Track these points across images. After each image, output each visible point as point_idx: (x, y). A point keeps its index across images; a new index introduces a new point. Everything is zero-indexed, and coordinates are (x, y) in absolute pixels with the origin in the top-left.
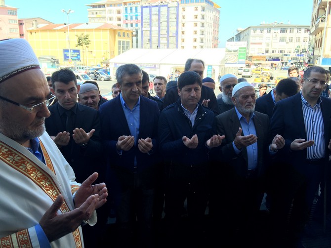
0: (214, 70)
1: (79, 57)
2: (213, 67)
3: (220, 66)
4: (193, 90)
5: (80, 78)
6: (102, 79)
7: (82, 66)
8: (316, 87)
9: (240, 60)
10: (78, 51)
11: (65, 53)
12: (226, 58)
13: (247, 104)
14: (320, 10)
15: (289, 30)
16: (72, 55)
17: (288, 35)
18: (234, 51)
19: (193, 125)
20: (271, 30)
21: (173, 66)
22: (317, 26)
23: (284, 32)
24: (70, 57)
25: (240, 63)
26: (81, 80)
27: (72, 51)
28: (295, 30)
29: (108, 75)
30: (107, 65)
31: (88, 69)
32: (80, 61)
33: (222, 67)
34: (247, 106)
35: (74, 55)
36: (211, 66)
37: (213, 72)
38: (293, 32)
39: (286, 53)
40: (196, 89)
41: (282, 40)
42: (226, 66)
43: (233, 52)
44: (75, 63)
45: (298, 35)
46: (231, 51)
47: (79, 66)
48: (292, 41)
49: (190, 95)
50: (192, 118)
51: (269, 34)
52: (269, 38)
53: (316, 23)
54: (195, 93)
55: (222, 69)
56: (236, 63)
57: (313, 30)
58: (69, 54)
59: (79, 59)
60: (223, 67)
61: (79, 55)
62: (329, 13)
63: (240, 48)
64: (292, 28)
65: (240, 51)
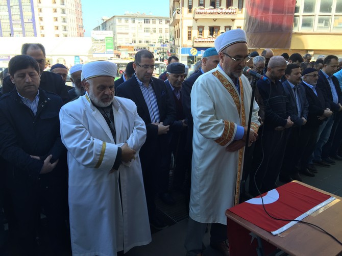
0: (82, 61)
2: (80, 57)
3: (88, 56)
4: (27, 76)
8: (148, 72)
9: (108, 50)
12: (93, 48)
14: (176, 3)
15: (151, 21)
17: (151, 25)
18: (101, 41)
19: (35, 115)
20: (136, 20)
22: (174, 18)
23: (147, 22)
25: (108, 53)
28: (157, 21)
36: (78, 56)
38: (155, 23)
39: (151, 43)
40: (31, 75)
41: (147, 30)
43: (99, 42)
45: (160, 26)
46: (97, 41)
48: (155, 32)
49: (25, 82)
50: (34, 106)
51: (133, 24)
52: (135, 28)
53: (173, 15)
54: (30, 78)
56: (104, 53)
57: (171, 21)
60: (91, 57)
62: (183, 6)
63: (106, 37)
64: (154, 19)
65: (107, 40)
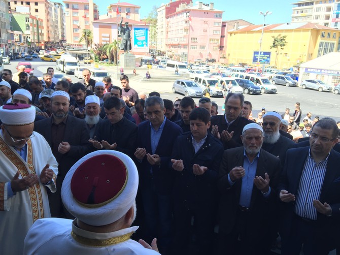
1: (268, 59)
5: (260, 82)
6: (287, 85)
7: (270, 69)
10: (269, 53)
11: (255, 55)
13: (250, 145)
16: (261, 58)
19: (195, 153)
24: (258, 61)
26: (261, 84)
27: (262, 53)
29: (296, 81)
30: (299, 68)
31: (276, 72)
32: (269, 64)
34: (250, 146)
35: (264, 58)
44: (264, 66)
47: (267, 69)
58: (259, 57)
59: (268, 61)
61: (269, 57)
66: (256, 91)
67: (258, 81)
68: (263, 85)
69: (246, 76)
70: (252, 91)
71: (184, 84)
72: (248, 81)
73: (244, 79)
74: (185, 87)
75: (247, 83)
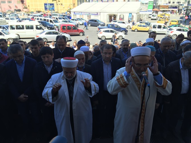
0: (133, 16)
1: (53, 8)
2: (132, 14)
3: (137, 13)
4: (46, 58)
5: (52, 22)
7: (55, 14)
10: (53, 4)
11: (45, 6)
12: (141, 8)
16: (49, 7)
18: (146, 4)
21: (108, 13)
24: (48, 8)
25: (149, 11)
26: (53, 23)
27: (49, 4)
30: (70, 12)
31: (59, 15)
32: (54, 11)
33: (137, 14)
35: (50, 7)
36: (131, 13)
37: (132, 17)
39: (181, 3)
42: (140, 13)
43: (145, 4)
44: (52, 12)
47: (54, 14)
55: (138, 15)
56: (146, 12)
60: (139, 14)
61: (53, 7)
63: (149, 2)
65: (149, 3)
66: (51, 27)
67: (51, 21)
68: (55, 24)
69: (44, 19)
70: (49, 28)
71: (5, 28)
72: (46, 22)
73: (43, 21)
74: (6, 30)
75: (46, 23)
